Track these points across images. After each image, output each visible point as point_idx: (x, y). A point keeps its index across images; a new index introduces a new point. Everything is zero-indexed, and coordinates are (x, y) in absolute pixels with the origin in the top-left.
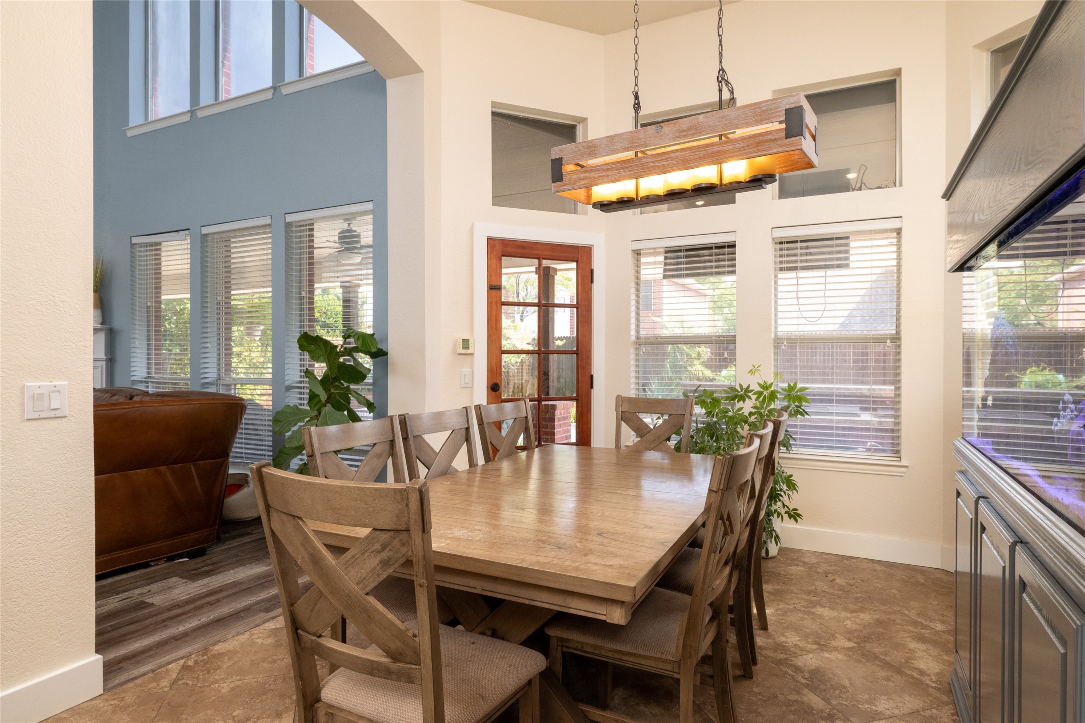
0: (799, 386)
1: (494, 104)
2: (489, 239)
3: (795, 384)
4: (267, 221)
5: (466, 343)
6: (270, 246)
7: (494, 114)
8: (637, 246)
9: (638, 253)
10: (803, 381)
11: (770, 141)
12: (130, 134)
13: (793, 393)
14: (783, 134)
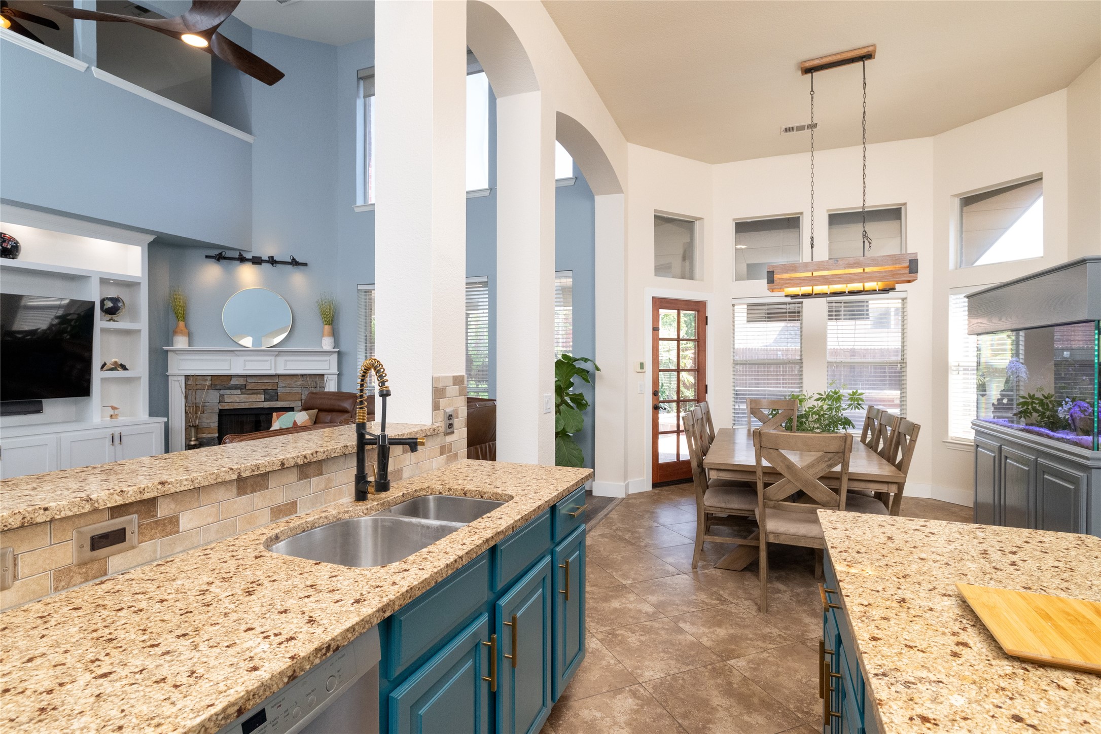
0: (859, 391)
1: (655, 211)
2: (653, 298)
3: (857, 391)
4: (485, 279)
5: (642, 365)
6: (487, 300)
7: (656, 217)
8: (734, 302)
9: (733, 305)
10: (863, 389)
11: (900, 274)
12: (357, 210)
13: (856, 397)
14: (907, 271)
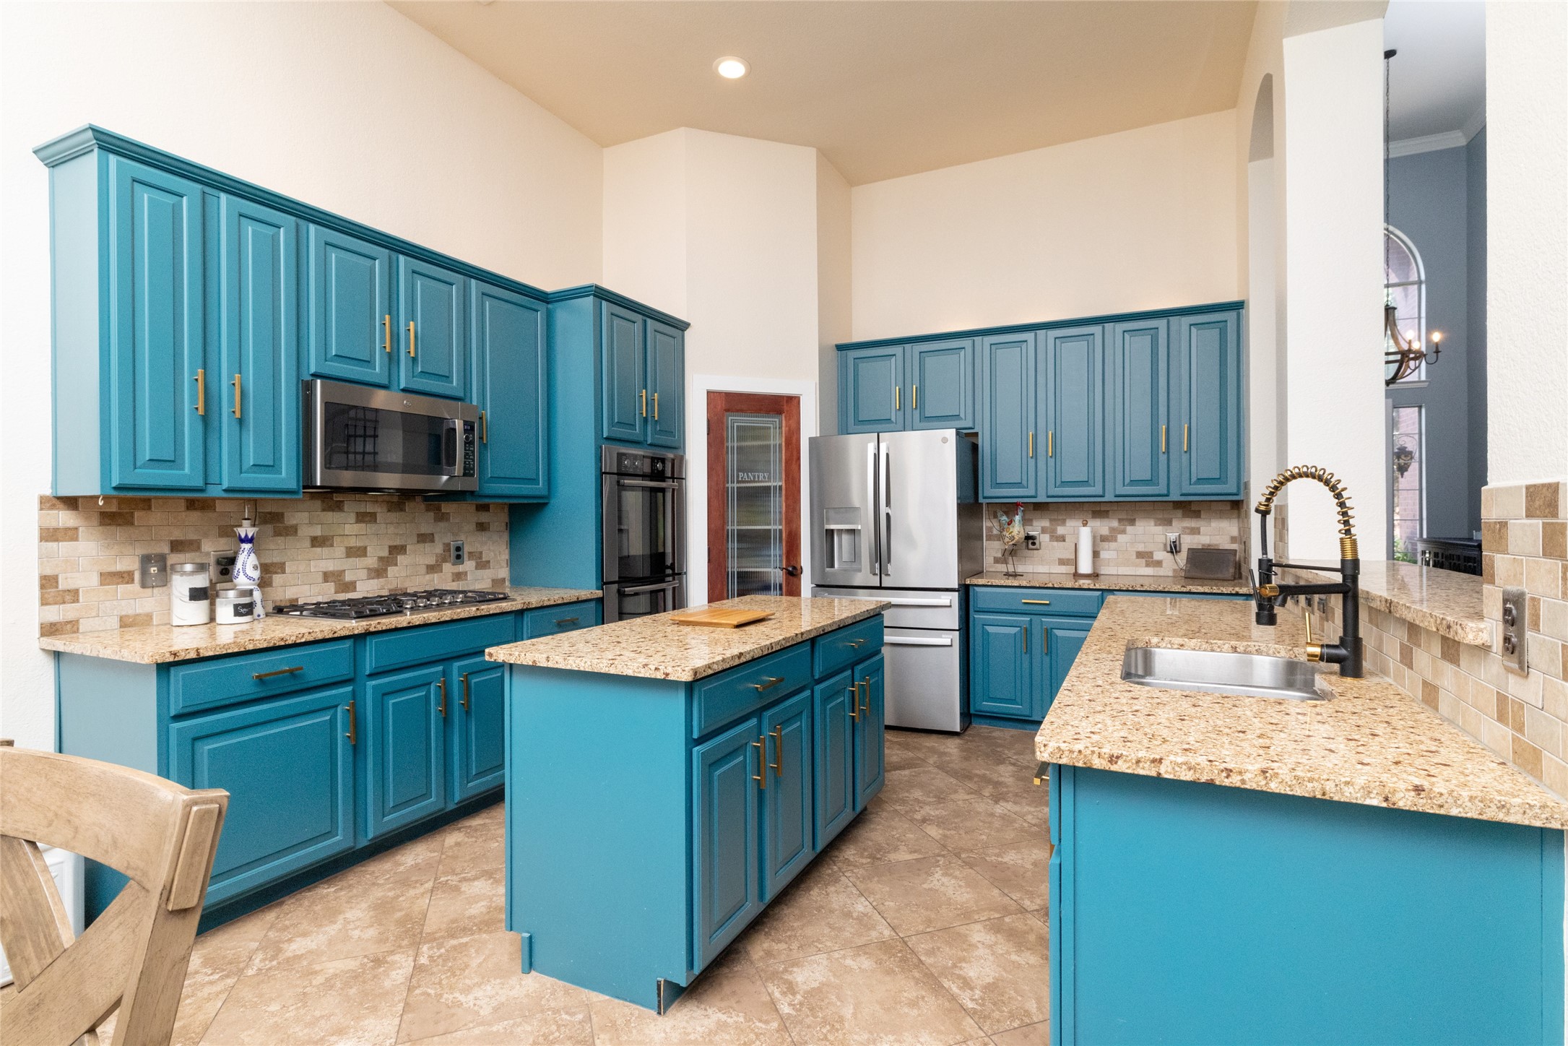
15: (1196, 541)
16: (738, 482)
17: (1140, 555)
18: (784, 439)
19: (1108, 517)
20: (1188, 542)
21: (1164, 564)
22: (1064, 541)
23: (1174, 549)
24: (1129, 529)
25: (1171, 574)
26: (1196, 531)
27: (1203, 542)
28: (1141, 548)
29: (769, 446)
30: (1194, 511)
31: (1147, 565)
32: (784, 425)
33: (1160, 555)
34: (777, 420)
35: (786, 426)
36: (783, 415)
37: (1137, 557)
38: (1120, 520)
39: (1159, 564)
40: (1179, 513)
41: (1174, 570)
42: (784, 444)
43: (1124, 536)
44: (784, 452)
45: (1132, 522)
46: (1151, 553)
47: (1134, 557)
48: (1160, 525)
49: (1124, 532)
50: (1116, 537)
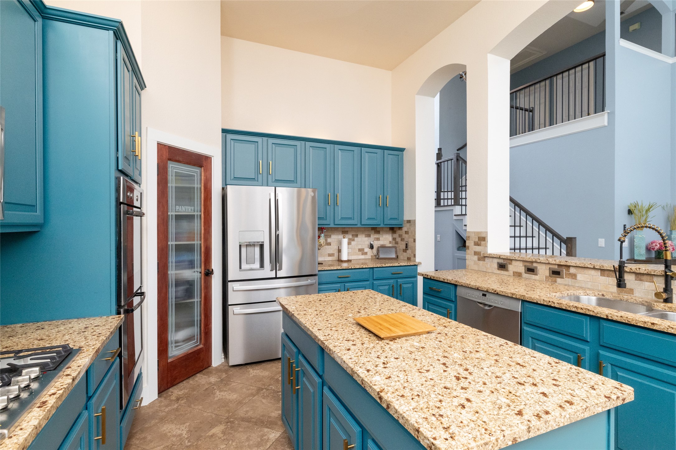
15: (379, 243)
16: (175, 212)
17: (360, 250)
18: (203, 185)
19: (348, 234)
20: (376, 244)
21: (368, 254)
22: (330, 245)
23: (372, 247)
24: (356, 239)
25: (370, 257)
26: (378, 239)
27: (381, 244)
28: (360, 247)
29: (194, 188)
30: (378, 231)
31: (362, 254)
32: (203, 174)
33: (367, 250)
34: (199, 171)
35: (204, 176)
36: (203, 168)
37: (359, 251)
38: (353, 235)
39: (366, 253)
40: (373, 232)
41: (371, 256)
42: (203, 188)
43: (354, 242)
44: (203, 193)
45: (357, 236)
46: (364, 249)
47: (358, 251)
48: (367, 237)
49: (354, 240)
50: (351, 243)
